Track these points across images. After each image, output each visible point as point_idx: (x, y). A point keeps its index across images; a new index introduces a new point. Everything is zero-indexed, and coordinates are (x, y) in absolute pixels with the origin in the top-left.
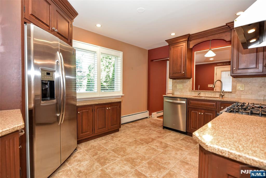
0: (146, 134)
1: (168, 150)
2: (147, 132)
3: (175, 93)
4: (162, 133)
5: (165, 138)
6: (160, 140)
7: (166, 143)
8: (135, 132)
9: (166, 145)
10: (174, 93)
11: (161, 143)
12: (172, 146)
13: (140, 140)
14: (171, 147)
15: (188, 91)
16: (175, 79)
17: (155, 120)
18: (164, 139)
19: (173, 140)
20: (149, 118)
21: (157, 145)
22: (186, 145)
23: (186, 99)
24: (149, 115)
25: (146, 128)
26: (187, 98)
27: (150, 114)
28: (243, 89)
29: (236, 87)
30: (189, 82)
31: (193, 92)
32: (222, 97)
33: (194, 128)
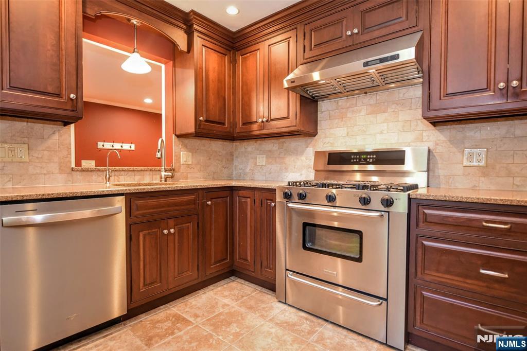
15: (57, 170)
26: (124, 195)
28: (190, 163)
29: (180, 158)
30: (60, 136)
31: (78, 173)
32: (166, 181)
33: (149, 284)
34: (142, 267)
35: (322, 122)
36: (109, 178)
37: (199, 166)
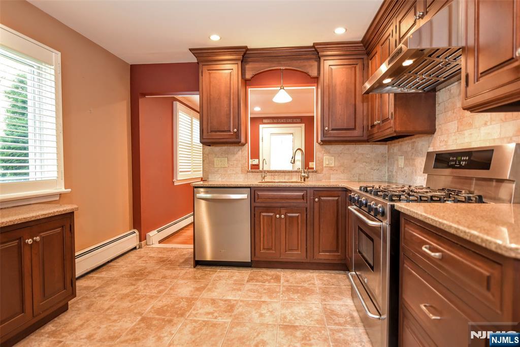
0: (160, 292)
1: (241, 314)
2: (160, 285)
3: (210, 177)
4: (199, 279)
5: (214, 289)
6: (205, 295)
7: (225, 298)
8: (127, 295)
9: (227, 302)
10: (208, 178)
11: (214, 301)
12: (242, 301)
13: (158, 314)
14: (241, 303)
15: (240, 172)
16: (210, 146)
17: (161, 250)
18: (214, 291)
19: (234, 287)
20: (139, 248)
21: (207, 311)
22: (265, 289)
23: (249, 189)
24: (140, 241)
25: (151, 277)
26: (250, 187)
27: (142, 238)
28: (333, 165)
29: (323, 162)
30: (242, 152)
31: (251, 173)
32: (304, 180)
33: (267, 249)
34: (262, 236)
35: (439, 115)
36: (264, 177)
37: (342, 168)
